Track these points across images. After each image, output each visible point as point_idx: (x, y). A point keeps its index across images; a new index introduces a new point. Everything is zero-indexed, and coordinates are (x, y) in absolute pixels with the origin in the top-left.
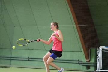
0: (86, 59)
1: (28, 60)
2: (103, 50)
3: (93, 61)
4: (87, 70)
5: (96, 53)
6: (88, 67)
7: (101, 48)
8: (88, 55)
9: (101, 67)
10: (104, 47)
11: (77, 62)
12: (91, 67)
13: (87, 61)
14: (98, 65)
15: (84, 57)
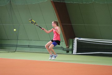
0: (67, 46)
1: (29, 47)
2: (77, 40)
3: (71, 47)
4: (67, 53)
5: (73, 42)
6: (68, 52)
7: (76, 39)
8: (68, 44)
9: (76, 52)
10: (78, 38)
11: (61, 48)
12: (69, 52)
13: (67, 48)
14: (74, 50)
15: (65, 45)
